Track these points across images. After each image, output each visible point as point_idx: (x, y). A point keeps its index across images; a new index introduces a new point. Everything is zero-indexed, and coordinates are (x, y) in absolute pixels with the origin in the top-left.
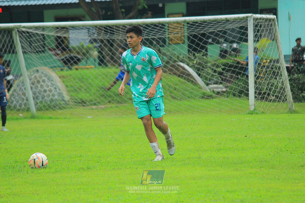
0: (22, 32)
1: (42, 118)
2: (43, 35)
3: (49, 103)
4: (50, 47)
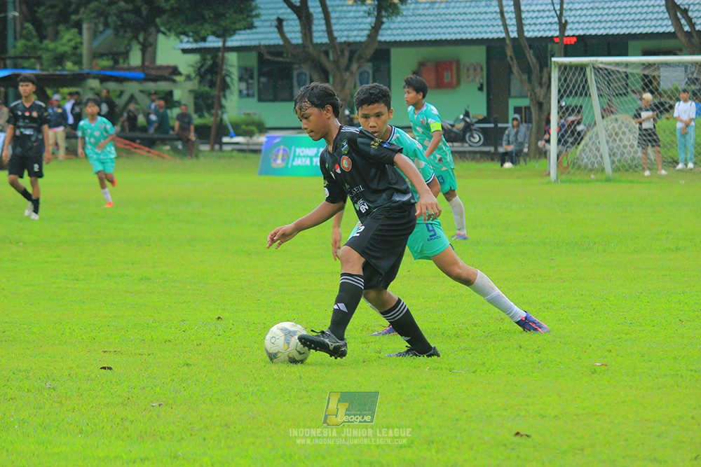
0: (599, 69)
1: (619, 181)
2: (626, 72)
3: (629, 161)
4: (633, 88)
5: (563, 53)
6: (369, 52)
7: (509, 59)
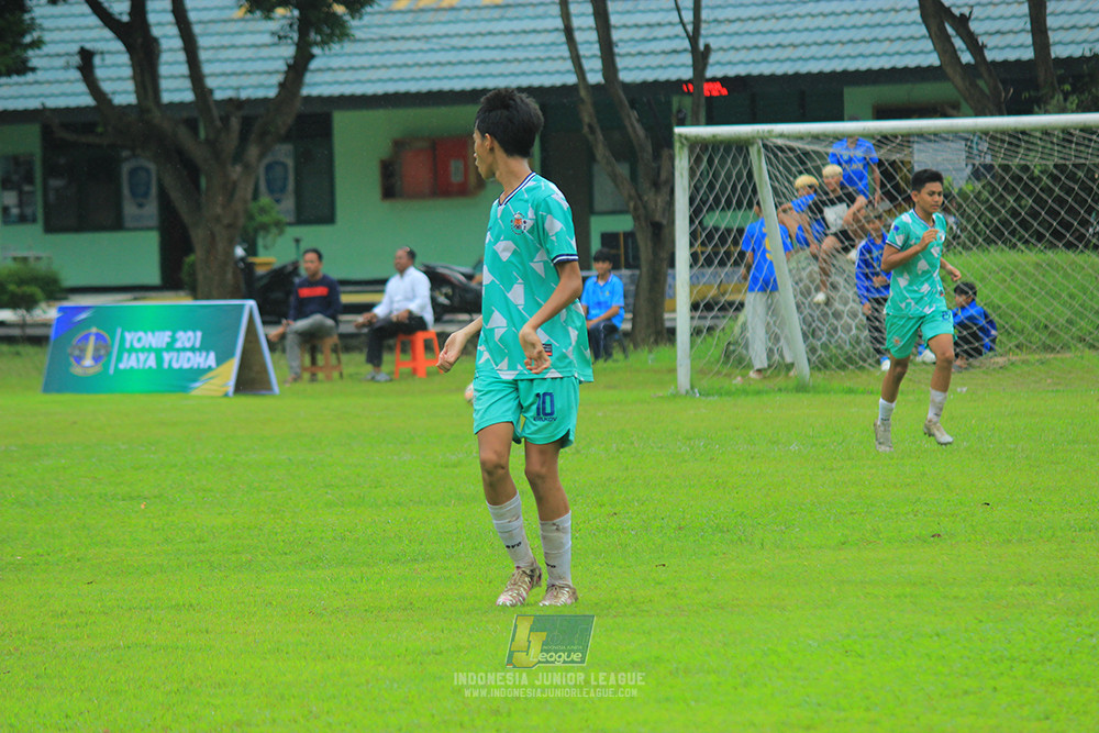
0: (776, 150)
1: (826, 391)
3: (847, 347)
5: (703, 119)
6: (285, 121)
7: (586, 130)
